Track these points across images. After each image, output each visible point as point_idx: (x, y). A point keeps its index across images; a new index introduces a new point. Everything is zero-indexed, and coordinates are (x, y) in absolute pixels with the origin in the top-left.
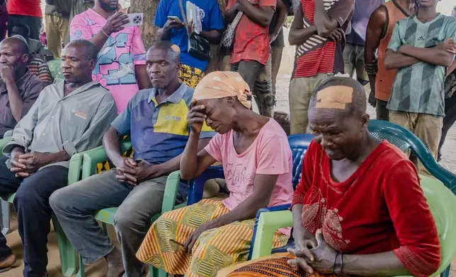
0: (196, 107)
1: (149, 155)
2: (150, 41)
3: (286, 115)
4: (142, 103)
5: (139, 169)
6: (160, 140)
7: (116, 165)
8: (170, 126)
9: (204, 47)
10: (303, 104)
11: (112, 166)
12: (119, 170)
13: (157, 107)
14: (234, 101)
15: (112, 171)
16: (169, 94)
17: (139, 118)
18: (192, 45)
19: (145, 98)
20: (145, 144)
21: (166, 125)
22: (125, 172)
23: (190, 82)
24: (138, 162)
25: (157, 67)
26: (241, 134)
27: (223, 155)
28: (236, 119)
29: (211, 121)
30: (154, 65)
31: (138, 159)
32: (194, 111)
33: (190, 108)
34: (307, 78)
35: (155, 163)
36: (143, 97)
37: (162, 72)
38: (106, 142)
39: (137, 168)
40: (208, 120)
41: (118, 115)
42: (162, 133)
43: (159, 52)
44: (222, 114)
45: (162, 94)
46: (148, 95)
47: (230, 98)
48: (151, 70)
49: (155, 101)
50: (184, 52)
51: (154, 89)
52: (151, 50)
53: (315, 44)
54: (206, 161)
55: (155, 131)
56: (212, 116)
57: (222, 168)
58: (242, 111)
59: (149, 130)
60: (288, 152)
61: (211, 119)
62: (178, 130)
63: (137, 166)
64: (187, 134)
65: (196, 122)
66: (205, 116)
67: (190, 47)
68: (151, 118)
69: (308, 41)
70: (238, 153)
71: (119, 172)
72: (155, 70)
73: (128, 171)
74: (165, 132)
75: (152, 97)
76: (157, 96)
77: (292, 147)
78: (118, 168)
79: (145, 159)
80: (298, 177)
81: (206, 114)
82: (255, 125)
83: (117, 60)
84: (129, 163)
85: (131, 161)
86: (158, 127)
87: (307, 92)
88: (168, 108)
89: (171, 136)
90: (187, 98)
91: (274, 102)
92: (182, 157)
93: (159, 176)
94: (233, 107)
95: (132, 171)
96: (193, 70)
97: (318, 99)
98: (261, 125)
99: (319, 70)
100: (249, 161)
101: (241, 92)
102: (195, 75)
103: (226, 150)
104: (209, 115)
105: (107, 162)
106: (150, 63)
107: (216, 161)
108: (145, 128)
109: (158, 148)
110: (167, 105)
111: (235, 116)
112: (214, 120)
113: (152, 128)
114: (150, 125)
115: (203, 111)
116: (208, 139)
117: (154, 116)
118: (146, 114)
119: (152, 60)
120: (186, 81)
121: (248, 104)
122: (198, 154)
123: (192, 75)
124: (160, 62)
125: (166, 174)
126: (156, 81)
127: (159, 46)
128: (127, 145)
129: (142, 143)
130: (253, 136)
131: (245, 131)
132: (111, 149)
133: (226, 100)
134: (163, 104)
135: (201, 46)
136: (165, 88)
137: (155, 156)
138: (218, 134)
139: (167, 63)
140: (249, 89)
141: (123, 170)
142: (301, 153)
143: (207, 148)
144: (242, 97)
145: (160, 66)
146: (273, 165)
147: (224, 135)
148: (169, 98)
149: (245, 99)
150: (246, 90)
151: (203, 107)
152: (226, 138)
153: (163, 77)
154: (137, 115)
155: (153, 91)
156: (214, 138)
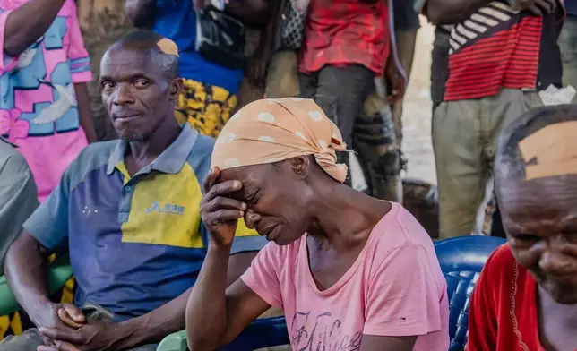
0: (222, 187)
1: (114, 297)
2: (107, 29)
3: (427, 186)
4: (94, 175)
5: (91, 330)
6: (140, 260)
7: (37, 322)
8: (160, 226)
9: (233, 39)
10: (466, 162)
11: (28, 324)
12: (46, 334)
13: (130, 184)
14: (308, 167)
15: (27, 336)
16: (154, 152)
17: (88, 210)
18: (206, 34)
19: (101, 164)
20: (103, 270)
21: (149, 224)
22: (59, 338)
23: (202, 120)
24: (87, 312)
25: (126, 92)
26: (326, 242)
27: (285, 292)
28: (313, 208)
29: (257, 217)
30: (120, 87)
31: (88, 306)
32: (215, 195)
33: (207, 188)
34: (473, 103)
35: (128, 314)
36: (95, 162)
37: (138, 103)
38: (12, 266)
39: (85, 327)
40: (249, 216)
41: (39, 204)
42: (143, 245)
43: (131, 56)
44: (282, 199)
45: (138, 153)
46: (108, 156)
47: (299, 160)
48: (113, 97)
49: (124, 171)
50: (187, 49)
51: (119, 141)
52: (112, 53)
53: (492, 23)
54: (248, 308)
55: (126, 238)
56: (260, 206)
57: (284, 321)
58: (325, 189)
59: (111, 237)
60: (438, 281)
61: (257, 212)
62: (180, 236)
63: (85, 322)
64: (199, 245)
65: (221, 220)
66: (244, 206)
67: (200, 38)
68: (115, 211)
69: (474, 17)
70: (321, 287)
71: (45, 339)
72: (121, 99)
73: (64, 334)
74: (148, 242)
75: (115, 160)
76: (129, 158)
77: (445, 269)
78: (41, 330)
79: (104, 306)
80: (461, 340)
81: (244, 200)
82: (358, 221)
83: (48, 79)
84: (67, 315)
85: (71, 311)
86: (134, 231)
87: (478, 134)
88: (155, 184)
89: (163, 251)
90: (197, 162)
91: (403, 163)
92: (190, 299)
93: (138, 345)
94: (307, 181)
95: (75, 335)
96: (209, 92)
97: (527, 158)
98: (371, 221)
99: (504, 83)
100: (346, 306)
101: (323, 144)
102: (214, 102)
103: (292, 280)
104: (252, 203)
105: (17, 316)
106: (112, 81)
107: (270, 306)
108: (103, 234)
109: (136, 279)
110: (153, 178)
111: (311, 202)
112: (263, 214)
113: (119, 232)
114: (113, 226)
115: (238, 195)
116: (249, 254)
117: (123, 203)
118: (103, 200)
119: (114, 75)
120: (194, 116)
121: (340, 171)
122: (229, 290)
123: (207, 103)
124: (132, 79)
125: (155, 339)
126: (124, 123)
127: (129, 43)
128: (61, 273)
129: (97, 267)
130: (354, 246)
131: (336, 237)
132: (25, 284)
133: (290, 166)
134: (144, 177)
135: (225, 36)
136: (146, 139)
137: (126, 296)
138: (272, 243)
139: (148, 82)
140: (339, 138)
141: (53, 332)
142: (468, 281)
143: (247, 277)
144: (325, 155)
145: (133, 89)
146: (401, 315)
147: (286, 248)
148: (155, 163)
149: (333, 160)
150: (334, 141)
151: (236, 184)
152: (292, 253)
153: (141, 114)
154: (83, 203)
155: (117, 146)
156: (262, 252)
